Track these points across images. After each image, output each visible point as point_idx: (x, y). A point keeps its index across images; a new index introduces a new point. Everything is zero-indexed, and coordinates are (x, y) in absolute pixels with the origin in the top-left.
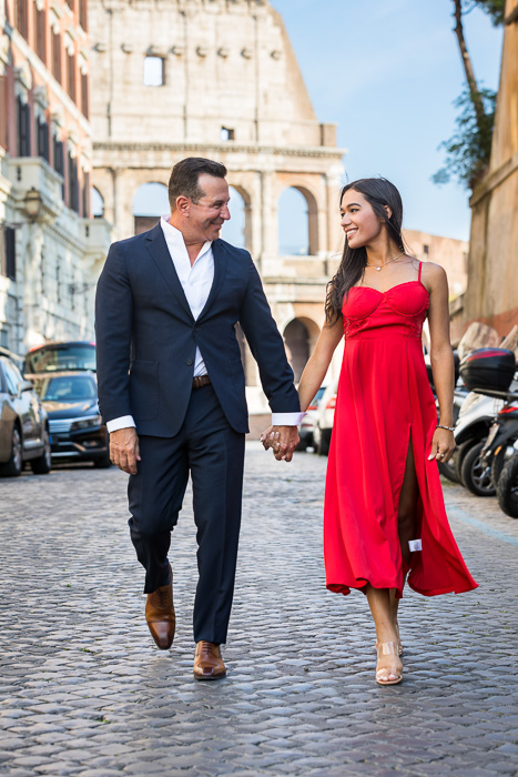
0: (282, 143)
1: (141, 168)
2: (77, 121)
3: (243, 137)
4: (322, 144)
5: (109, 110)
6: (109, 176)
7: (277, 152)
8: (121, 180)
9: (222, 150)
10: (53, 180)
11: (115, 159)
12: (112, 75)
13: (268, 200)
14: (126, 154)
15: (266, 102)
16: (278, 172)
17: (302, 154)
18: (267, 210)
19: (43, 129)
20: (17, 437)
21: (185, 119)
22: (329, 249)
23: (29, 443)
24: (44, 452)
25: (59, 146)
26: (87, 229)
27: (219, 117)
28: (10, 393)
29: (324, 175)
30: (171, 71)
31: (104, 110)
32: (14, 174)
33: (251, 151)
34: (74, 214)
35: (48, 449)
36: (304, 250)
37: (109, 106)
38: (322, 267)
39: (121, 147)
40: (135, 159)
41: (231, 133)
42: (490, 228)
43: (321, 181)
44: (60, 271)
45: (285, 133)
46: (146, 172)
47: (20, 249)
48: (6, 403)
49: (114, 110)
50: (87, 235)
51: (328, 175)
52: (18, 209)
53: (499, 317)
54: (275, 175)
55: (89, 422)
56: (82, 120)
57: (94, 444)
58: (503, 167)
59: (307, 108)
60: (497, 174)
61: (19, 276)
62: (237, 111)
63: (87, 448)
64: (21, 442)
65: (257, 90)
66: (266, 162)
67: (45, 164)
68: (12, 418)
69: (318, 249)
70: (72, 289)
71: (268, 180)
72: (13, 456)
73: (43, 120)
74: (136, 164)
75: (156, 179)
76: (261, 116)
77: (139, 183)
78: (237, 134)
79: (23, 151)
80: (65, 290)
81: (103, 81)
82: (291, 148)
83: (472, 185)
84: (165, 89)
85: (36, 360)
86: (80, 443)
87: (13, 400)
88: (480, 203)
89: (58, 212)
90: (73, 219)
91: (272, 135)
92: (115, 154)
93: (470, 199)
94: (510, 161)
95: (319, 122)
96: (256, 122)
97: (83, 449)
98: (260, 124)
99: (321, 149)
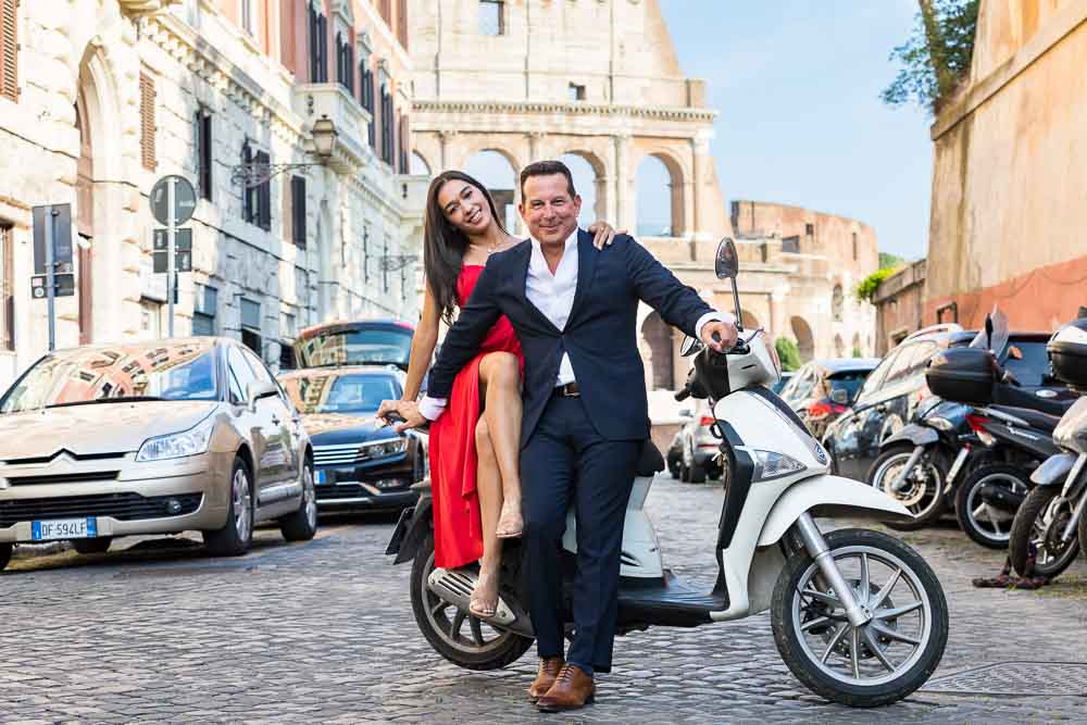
0: (640, 103)
1: (474, 132)
2: (392, 49)
3: (594, 96)
4: (689, 104)
5: (437, 65)
6: (436, 141)
7: (635, 113)
8: (450, 146)
9: (570, 111)
10: (358, 117)
11: (443, 121)
12: (440, 22)
13: (624, 169)
14: (456, 116)
15: (622, 54)
16: (635, 136)
17: (665, 116)
18: (623, 182)
19: (345, 52)
20: (244, 480)
21: (526, 74)
22: (696, 228)
23: (269, 491)
24: (304, 504)
25: (367, 77)
26: (405, 187)
27: (567, 73)
28: (234, 401)
29: (691, 140)
30: (509, 18)
31: (431, 63)
32: (304, 106)
33: (604, 112)
34: (389, 169)
35: (310, 495)
36: (667, 230)
37: (437, 58)
38: (688, 250)
39: (451, 108)
40: (468, 121)
41: (580, 90)
42: (971, 165)
43: (687, 147)
44: (368, 241)
45: (644, 90)
46: (480, 136)
47: (312, 206)
48: (225, 419)
49: (442, 65)
50: (405, 196)
51: (696, 141)
52: (308, 152)
53: (990, 291)
54: (632, 139)
55: (387, 448)
56: (399, 48)
57: (394, 483)
58: (996, 74)
59: (671, 62)
60: (984, 84)
61: (310, 242)
62: (589, 66)
63: (383, 490)
64: (251, 490)
65: (612, 42)
66: (622, 125)
67: (346, 93)
68: (234, 447)
69: (683, 229)
70: (385, 265)
71: (624, 148)
72: (233, 518)
73: (345, 40)
74: (469, 128)
75: (492, 146)
76: (616, 71)
77: (472, 150)
78: (588, 92)
79: (318, 76)
80: (374, 265)
81: (430, 29)
82: (652, 108)
83: (937, 107)
84: (501, 38)
85: (311, 348)
86: (372, 482)
87: (239, 414)
88: (952, 129)
89: (364, 161)
90: (387, 174)
91: (628, 93)
92: (444, 116)
93: (933, 127)
94: (1011, 61)
95: (685, 78)
96: (611, 78)
97: (376, 492)
98: (614, 79)
99: (687, 110)
